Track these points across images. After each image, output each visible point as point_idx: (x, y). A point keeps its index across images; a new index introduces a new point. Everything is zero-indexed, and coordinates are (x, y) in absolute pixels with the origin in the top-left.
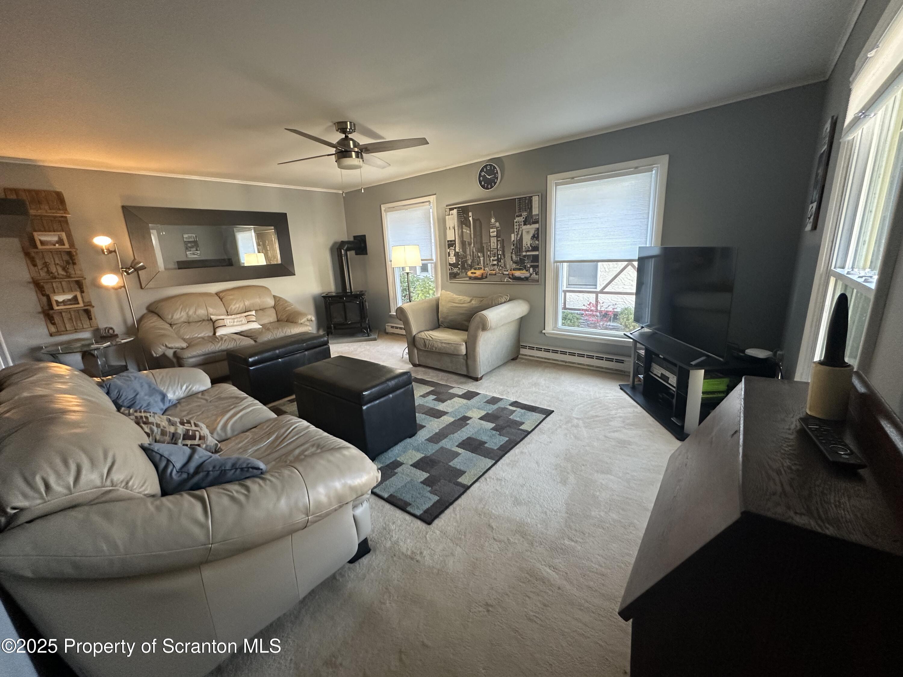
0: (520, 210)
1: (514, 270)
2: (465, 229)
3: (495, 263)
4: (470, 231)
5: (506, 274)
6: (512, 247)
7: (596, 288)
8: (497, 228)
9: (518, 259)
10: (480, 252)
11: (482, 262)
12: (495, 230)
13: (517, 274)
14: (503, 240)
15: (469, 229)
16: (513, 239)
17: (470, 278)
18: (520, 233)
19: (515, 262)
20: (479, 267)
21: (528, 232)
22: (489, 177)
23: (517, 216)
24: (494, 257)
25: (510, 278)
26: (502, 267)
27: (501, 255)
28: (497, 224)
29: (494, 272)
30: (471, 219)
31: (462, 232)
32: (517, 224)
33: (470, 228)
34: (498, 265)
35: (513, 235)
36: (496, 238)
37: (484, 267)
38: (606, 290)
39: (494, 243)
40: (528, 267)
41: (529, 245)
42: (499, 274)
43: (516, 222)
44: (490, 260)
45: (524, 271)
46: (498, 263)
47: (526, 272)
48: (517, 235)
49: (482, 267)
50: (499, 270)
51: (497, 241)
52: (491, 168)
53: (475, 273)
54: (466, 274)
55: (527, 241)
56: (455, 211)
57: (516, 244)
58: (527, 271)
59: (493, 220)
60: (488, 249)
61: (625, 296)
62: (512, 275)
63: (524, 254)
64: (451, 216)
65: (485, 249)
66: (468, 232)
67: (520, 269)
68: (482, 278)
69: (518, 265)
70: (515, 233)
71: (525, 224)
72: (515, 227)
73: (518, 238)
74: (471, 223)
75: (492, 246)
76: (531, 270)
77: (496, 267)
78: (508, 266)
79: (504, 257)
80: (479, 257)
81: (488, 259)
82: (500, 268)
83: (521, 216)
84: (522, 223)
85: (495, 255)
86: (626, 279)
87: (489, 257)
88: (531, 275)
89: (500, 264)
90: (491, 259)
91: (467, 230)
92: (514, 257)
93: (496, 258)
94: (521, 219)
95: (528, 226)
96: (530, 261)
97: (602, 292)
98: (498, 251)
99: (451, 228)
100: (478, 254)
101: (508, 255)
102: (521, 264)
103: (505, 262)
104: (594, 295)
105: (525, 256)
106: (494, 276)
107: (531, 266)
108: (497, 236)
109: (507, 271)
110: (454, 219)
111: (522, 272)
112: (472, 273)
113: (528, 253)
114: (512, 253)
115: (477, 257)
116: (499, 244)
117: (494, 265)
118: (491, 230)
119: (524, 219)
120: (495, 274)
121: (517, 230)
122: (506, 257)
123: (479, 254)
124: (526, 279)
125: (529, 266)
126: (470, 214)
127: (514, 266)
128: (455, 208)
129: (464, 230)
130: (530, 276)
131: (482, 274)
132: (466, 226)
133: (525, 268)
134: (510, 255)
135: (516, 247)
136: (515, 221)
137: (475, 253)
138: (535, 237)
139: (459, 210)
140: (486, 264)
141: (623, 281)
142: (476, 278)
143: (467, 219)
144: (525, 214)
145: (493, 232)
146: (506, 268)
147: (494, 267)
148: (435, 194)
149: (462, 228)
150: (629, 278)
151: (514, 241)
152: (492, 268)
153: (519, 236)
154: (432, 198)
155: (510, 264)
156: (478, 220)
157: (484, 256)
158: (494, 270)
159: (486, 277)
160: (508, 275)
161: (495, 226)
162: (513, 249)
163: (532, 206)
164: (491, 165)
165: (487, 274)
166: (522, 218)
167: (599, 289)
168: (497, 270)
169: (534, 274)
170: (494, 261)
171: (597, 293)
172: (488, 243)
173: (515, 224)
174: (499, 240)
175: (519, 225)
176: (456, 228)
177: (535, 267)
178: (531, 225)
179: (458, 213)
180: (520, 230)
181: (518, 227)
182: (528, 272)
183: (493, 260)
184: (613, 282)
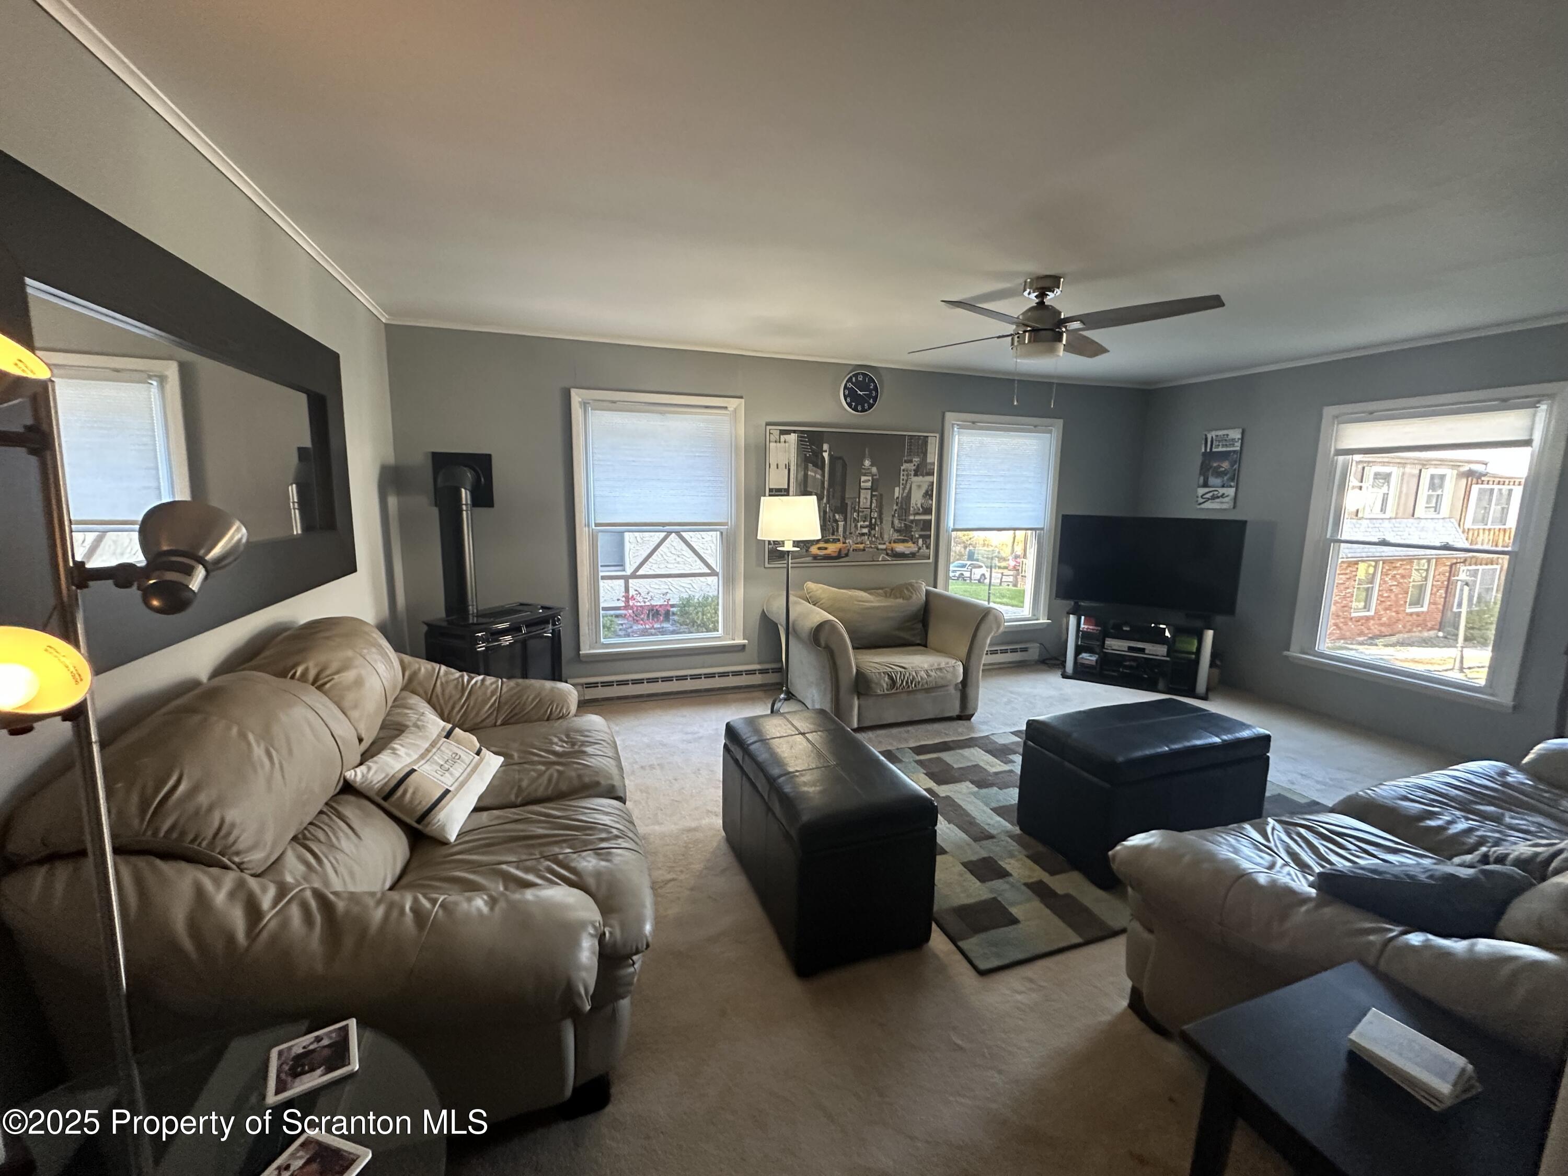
0: (909, 454)
1: (895, 542)
2: (812, 471)
3: (865, 531)
4: (823, 476)
5: (882, 549)
6: (895, 507)
7: (624, 570)
8: (873, 476)
9: (903, 525)
10: (837, 513)
11: (841, 529)
12: (870, 478)
13: (900, 548)
14: (881, 495)
15: (820, 471)
16: (896, 495)
17: (815, 557)
18: (908, 487)
19: (898, 531)
20: (834, 537)
21: (919, 486)
22: (861, 393)
23: (906, 462)
24: (864, 522)
25: (887, 554)
26: (877, 538)
27: (875, 519)
28: (874, 470)
29: (861, 546)
30: (826, 455)
31: (806, 476)
32: (905, 473)
33: (823, 469)
34: (869, 534)
35: (897, 489)
36: (869, 491)
37: (845, 538)
38: (640, 572)
39: (866, 498)
40: (916, 538)
41: (919, 505)
42: (871, 550)
43: (904, 470)
44: (856, 526)
45: (910, 544)
46: (869, 531)
47: (912, 545)
48: (904, 489)
49: (841, 538)
50: (871, 542)
51: (872, 496)
52: (864, 379)
53: (826, 549)
54: (807, 551)
55: (917, 499)
56: (793, 438)
57: (901, 503)
58: (914, 543)
59: (867, 463)
60: (855, 508)
61: (670, 579)
62: (892, 550)
63: (912, 518)
64: (783, 444)
65: (849, 508)
66: (818, 476)
67: (903, 541)
68: (839, 556)
69: (901, 535)
70: (901, 486)
71: (916, 475)
72: (902, 477)
73: (905, 495)
74: (827, 462)
75: (861, 503)
76: (920, 541)
77: (866, 537)
78: (886, 537)
79: (881, 522)
80: (836, 521)
81: (853, 525)
82: (873, 539)
83: (911, 461)
84: (913, 473)
85: (865, 518)
86: (669, 554)
87: (855, 520)
88: (920, 549)
89: (873, 532)
90: (859, 525)
91: (816, 473)
92: (896, 522)
93: (867, 523)
94: (911, 467)
95: (920, 478)
96: (919, 529)
97: (634, 576)
98: (871, 512)
99: (782, 466)
100: (834, 516)
101: (887, 519)
102: (905, 533)
103: (881, 529)
104: (622, 582)
105: (912, 521)
106: (861, 553)
107: (921, 536)
108: (872, 489)
109: (884, 544)
110: (789, 452)
111: (906, 544)
112: (819, 549)
113: (918, 517)
114: (893, 516)
115: (831, 520)
116: (874, 501)
117: (863, 534)
118: (863, 478)
119: (914, 468)
120: (864, 550)
121: (904, 482)
122: (884, 522)
123: (837, 516)
124: (913, 555)
125: (917, 536)
126: (826, 447)
127: (896, 536)
128: (794, 432)
129: (809, 473)
130: (918, 551)
131: (840, 550)
132: (815, 465)
133: (912, 540)
134: (890, 519)
135: (901, 508)
136: (902, 468)
137: (829, 514)
138: (928, 494)
139: (801, 437)
140: (848, 533)
141: (665, 557)
142: (828, 558)
143: (818, 454)
144: (916, 460)
145: (866, 482)
146: (883, 539)
147: (863, 537)
148: (741, 397)
149: (806, 469)
150: (674, 551)
151: (898, 498)
152: (859, 540)
153: (906, 491)
154: (732, 403)
155: (889, 533)
156: (840, 458)
157: (845, 520)
158: (862, 543)
159: (847, 555)
160: (886, 550)
161: (871, 473)
162: (896, 510)
163: (926, 450)
164: (865, 375)
165: (849, 550)
166: (912, 465)
167: (629, 572)
168: (868, 543)
169: (924, 548)
170: (864, 527)
171: (626, 579)
172: (856, 498)
173: (902, 473)
174: (875, 495)
175: (907, 475)
176: (793, 468)
177: (926, 538)
178: (923, 476)
179: (800, 441)
180: (909, 482)
181: (905, 478)
182: (915, 545)
183: (861, 527)
184: (650, 560)
